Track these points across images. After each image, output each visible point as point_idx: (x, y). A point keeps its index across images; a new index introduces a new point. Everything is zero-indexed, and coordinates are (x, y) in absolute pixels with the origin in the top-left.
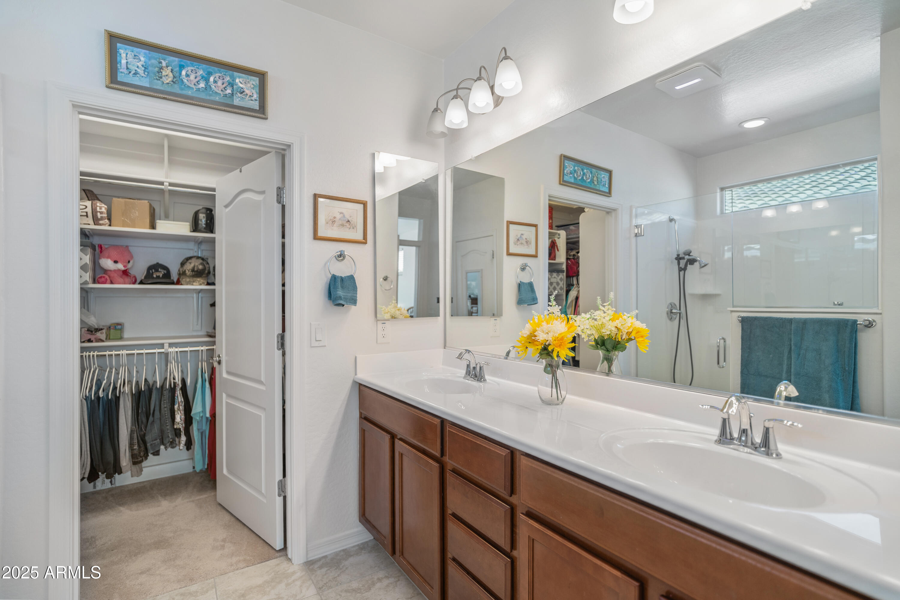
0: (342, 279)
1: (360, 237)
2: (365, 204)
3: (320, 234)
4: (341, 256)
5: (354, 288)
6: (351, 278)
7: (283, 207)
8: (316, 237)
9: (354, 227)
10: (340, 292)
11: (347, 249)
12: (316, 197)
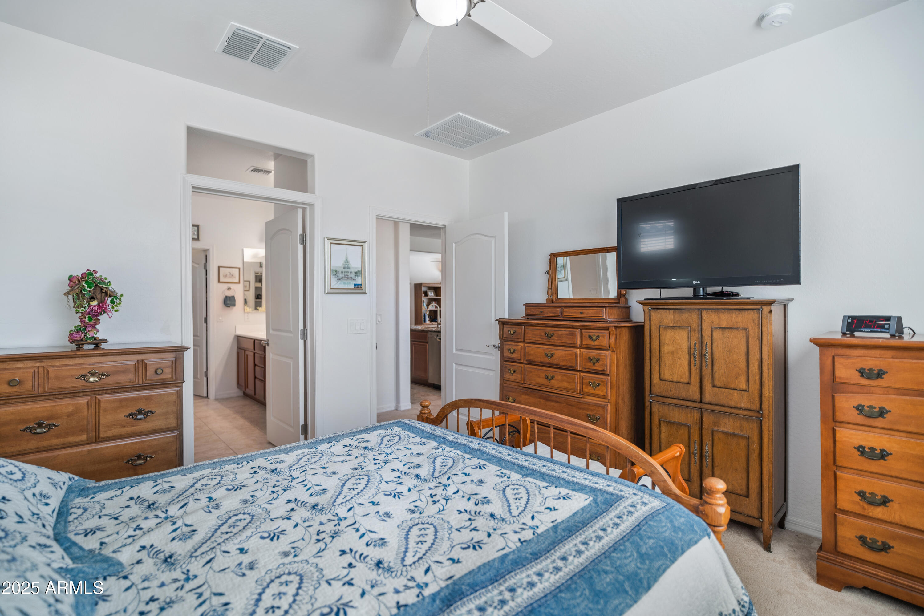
0: (229, 297)
1: (237, 281)
2: (239, 269)
3: (221, 280)
4: (229, 288)
5: (234, 300)
6: (233, 297)
7: (206, 271)
8: (219, 282)
9: (235, 277)
10: (228, 302)
11: (232, 286)
12: (219, 267)
